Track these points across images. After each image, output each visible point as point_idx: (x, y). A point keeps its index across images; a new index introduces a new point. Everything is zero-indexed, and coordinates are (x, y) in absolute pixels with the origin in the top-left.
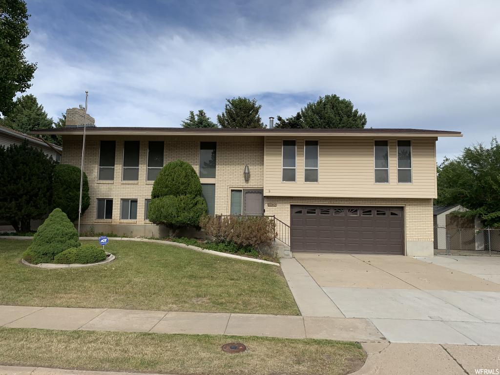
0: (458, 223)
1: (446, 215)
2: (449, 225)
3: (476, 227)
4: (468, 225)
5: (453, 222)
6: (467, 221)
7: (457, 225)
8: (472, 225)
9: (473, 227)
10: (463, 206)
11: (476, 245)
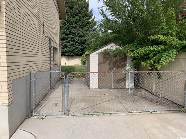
0: (110, 61)
1: (99, 54)
2: (101, 63)
3: (127, 65)
4: (120, 63)
5: (105, 60)
6: (120, 60)
7: (109, 64)
8: (124, 63)
9: (125, 65)
10: (115, 43)
11: (127, 83)
